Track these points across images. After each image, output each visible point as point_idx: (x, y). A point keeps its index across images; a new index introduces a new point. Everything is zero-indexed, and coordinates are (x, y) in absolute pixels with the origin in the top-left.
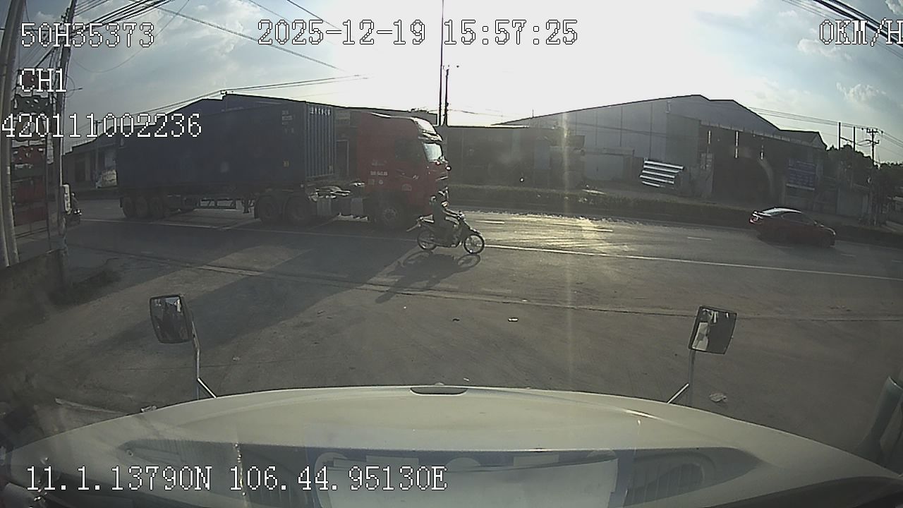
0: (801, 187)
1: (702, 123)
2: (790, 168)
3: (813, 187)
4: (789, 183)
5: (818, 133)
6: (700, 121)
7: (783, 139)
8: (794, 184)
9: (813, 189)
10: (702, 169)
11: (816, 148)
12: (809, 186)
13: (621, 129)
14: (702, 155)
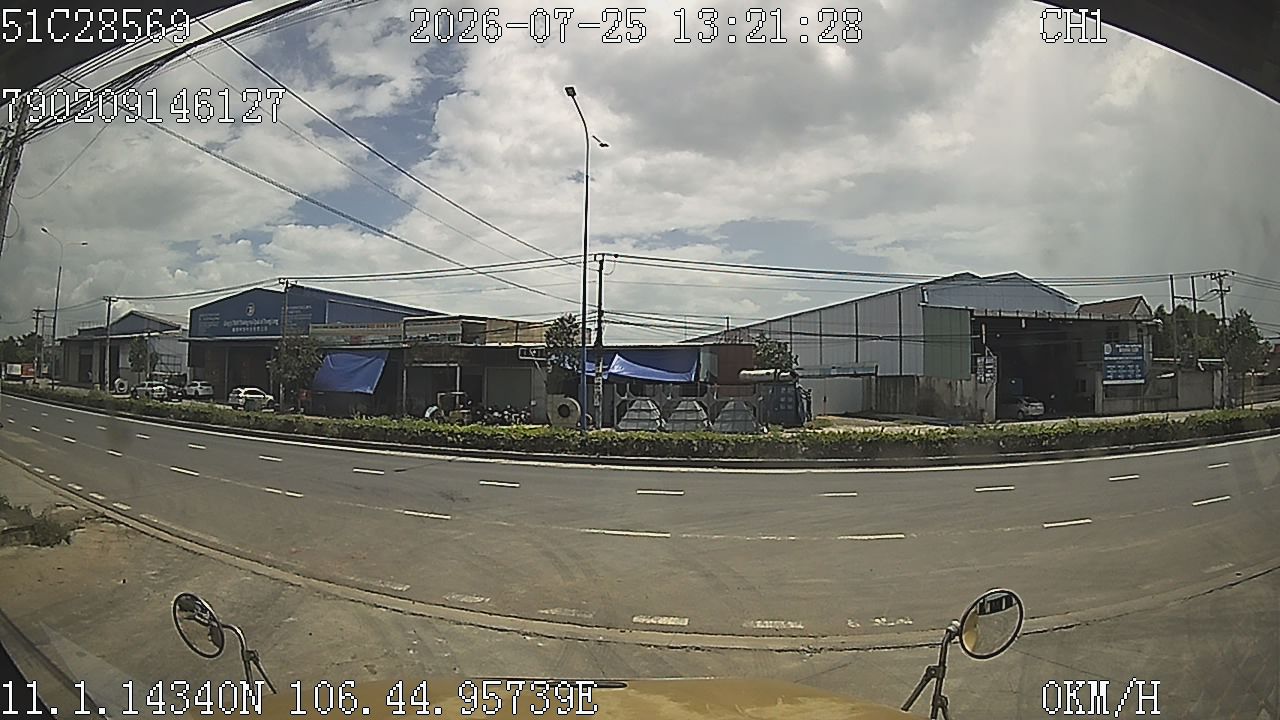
0: (1124, 382)
1: (975, 314)
2: (1106, 358)
3: (1141, 378)
4: (1110, 379)
5: (1141, 298)
6: (972, 311)
7: (1092, 318)
8: (1114, 379)
9: (1142, 381)
10: (981, 382)
11: (1140, 321)
12: (1135, 379)
13: (857, 336)
14: (979, 361)
